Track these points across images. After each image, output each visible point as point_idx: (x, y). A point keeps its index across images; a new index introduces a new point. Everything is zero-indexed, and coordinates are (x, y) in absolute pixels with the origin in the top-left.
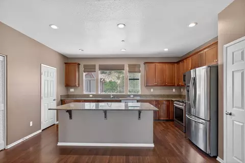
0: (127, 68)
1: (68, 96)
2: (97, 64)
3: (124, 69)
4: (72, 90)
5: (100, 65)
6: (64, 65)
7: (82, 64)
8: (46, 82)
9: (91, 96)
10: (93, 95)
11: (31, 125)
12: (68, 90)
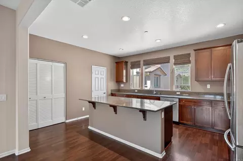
0: (172, 60)
1: (119, 90)
2: (142, 60)
3: (169, 62)
4: (122, 85)
5: (144, 61)
6: (115, 64)
7: (130, 61)
8: (97, 79)
9: (136, 91)
10: (138, 90)
11: (84, 109)
12: (119, 85)
